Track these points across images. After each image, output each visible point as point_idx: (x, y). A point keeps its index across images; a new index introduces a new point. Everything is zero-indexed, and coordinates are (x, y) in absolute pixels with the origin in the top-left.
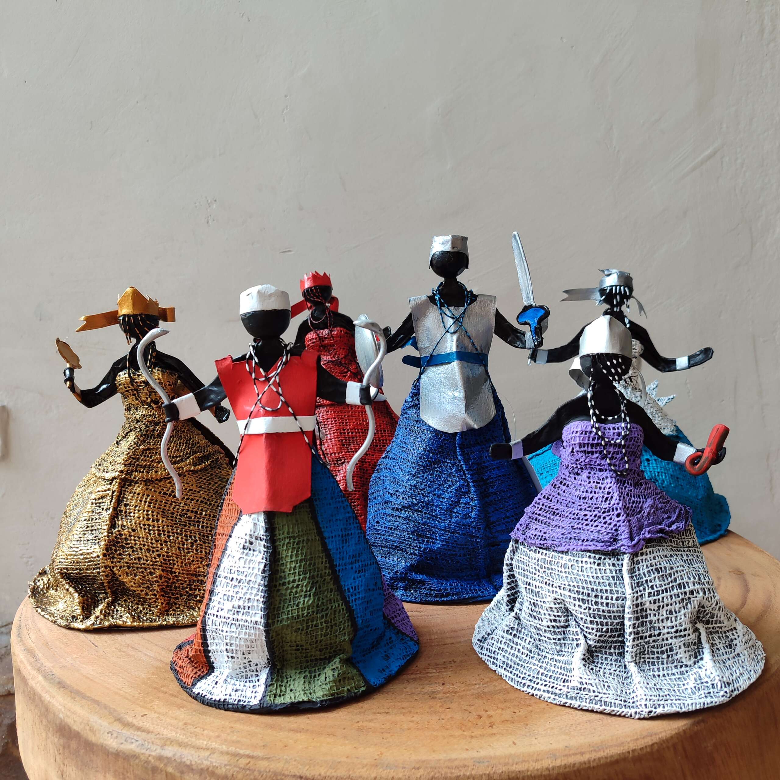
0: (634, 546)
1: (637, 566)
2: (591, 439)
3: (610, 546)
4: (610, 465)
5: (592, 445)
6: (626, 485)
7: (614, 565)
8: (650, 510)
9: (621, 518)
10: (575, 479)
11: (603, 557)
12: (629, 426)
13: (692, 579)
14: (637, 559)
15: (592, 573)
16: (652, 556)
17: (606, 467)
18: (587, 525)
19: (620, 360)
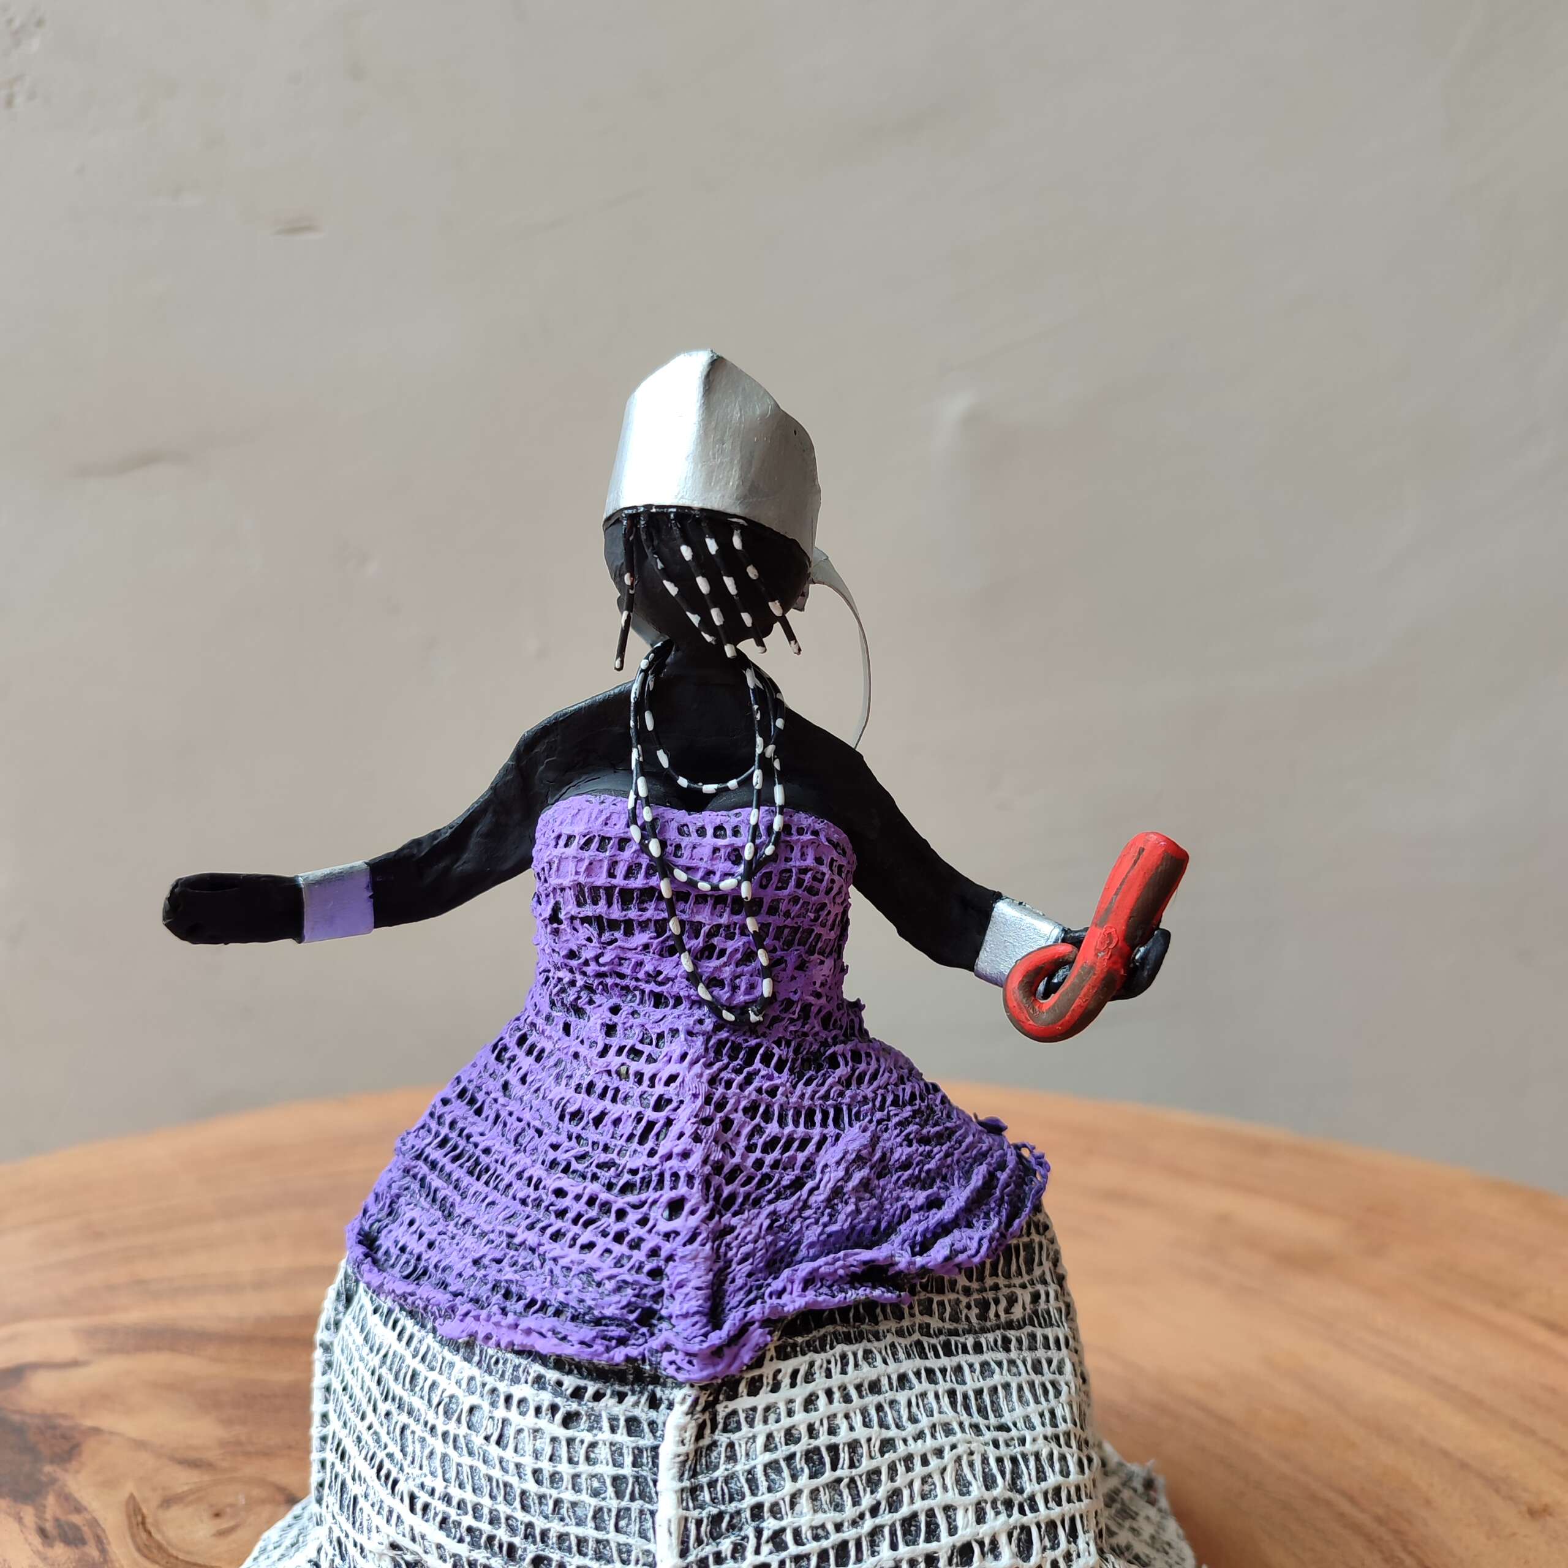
0: (717, 1353)
1: (723, 1439)
2: (621, 870)
3: (622, 1341)
4: (693, 978)
5: (626, 896)
6: (757, 1064)
7: (633, 1425)
8: (848, 1176)
9: (684, 1223)
10: (567, 1028)
11: (592, 1388)
12: (778, 823)
13: (977, 1490)
14: (732, 1405)
15: (537, 1455)
16: (801, 1392)
17: (680, 987)
18: (556, 1236)
19: (737, 542)
